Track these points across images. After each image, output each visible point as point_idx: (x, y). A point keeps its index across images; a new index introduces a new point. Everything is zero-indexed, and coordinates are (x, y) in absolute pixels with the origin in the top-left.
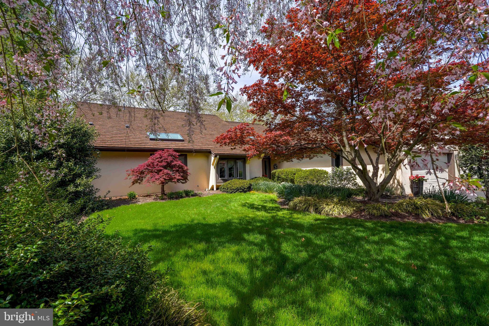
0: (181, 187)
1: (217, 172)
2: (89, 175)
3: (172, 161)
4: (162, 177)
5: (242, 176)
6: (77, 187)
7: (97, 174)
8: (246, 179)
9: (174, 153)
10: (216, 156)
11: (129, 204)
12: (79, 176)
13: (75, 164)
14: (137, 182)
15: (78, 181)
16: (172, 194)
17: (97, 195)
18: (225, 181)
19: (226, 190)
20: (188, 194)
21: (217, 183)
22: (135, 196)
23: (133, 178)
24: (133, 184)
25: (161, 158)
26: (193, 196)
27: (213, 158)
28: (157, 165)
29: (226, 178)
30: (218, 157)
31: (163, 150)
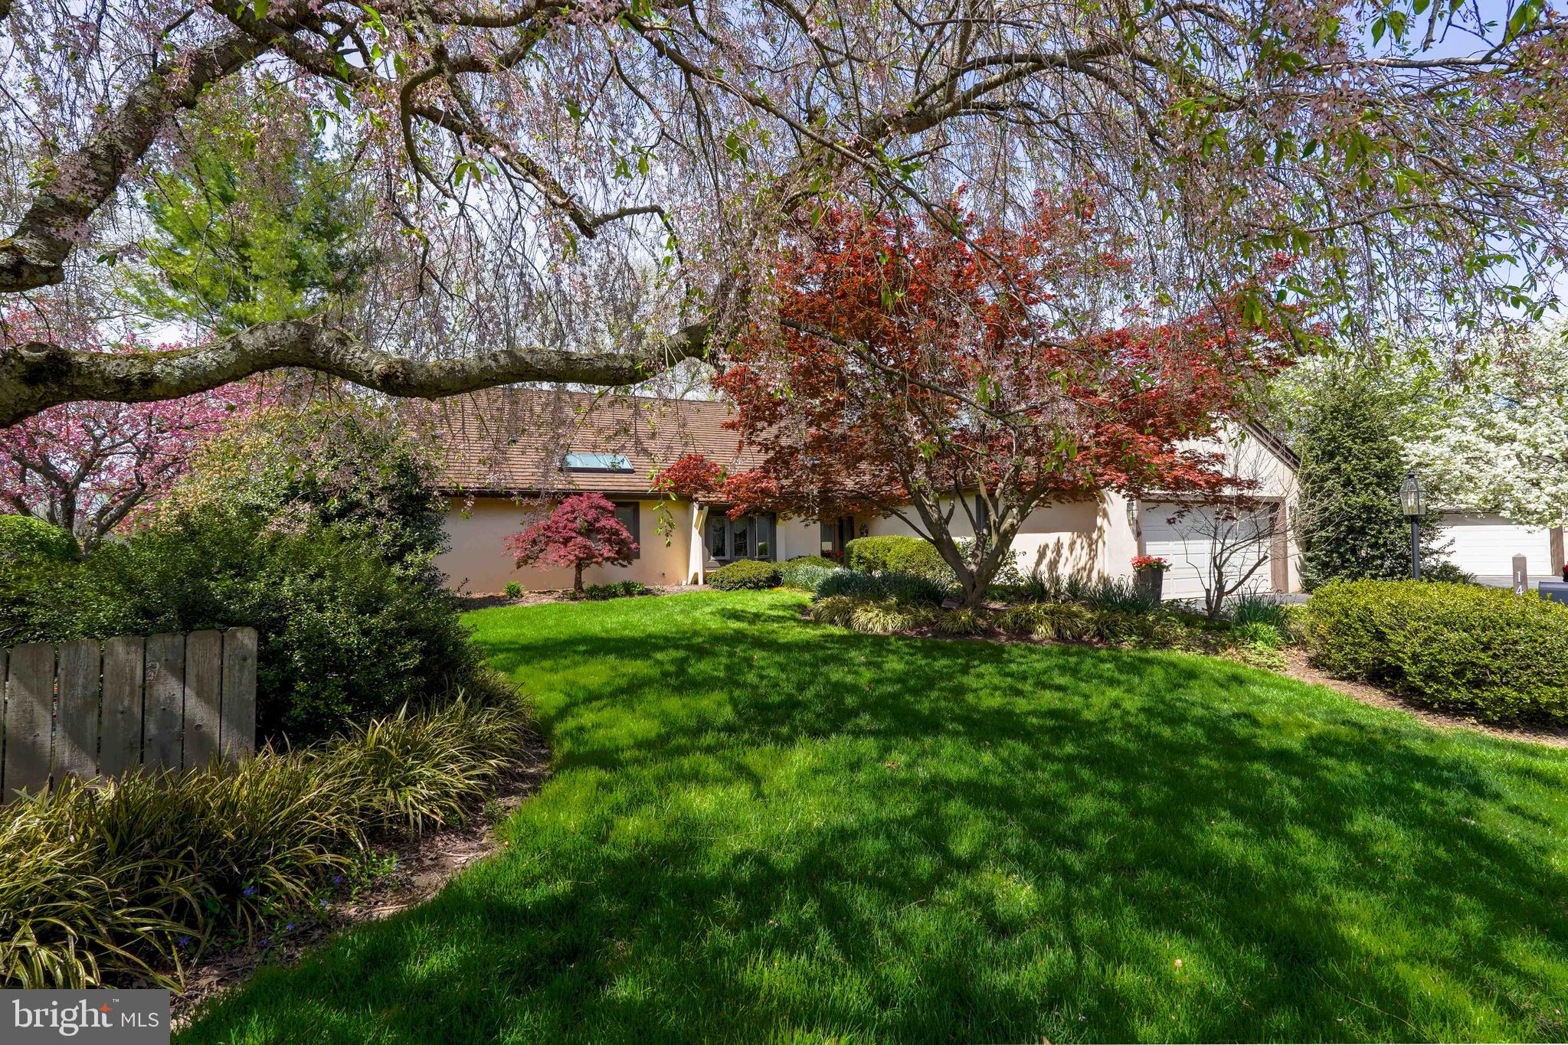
0: (618, 575)
1: (706, 543)
2: (428, 547)
3: (597, 520)
4: (573, 551)
5: (768, 554)
6: (406, 568)
7: (444, 544)
8: (775, 560)
9: (604, 503)
10: (701, 508)
11: (503, 605)
12: (409, 547)
13: (405, 526)
14: (526, 562)
15: (409, 558)
16: (595, 588)
17: (444, 587)
18: (723, 563)
19: (721, 585)
20: (629, 590)
21: (705, 568)
22: (519, 591)
23: (518, 554)
24: (519, 567)
25: (573, 512)
26: (641, 593)
27: (696, 512)
28: (565, 527)
29: (727, 557)
30: (706, 508)
31: (579, 494)
